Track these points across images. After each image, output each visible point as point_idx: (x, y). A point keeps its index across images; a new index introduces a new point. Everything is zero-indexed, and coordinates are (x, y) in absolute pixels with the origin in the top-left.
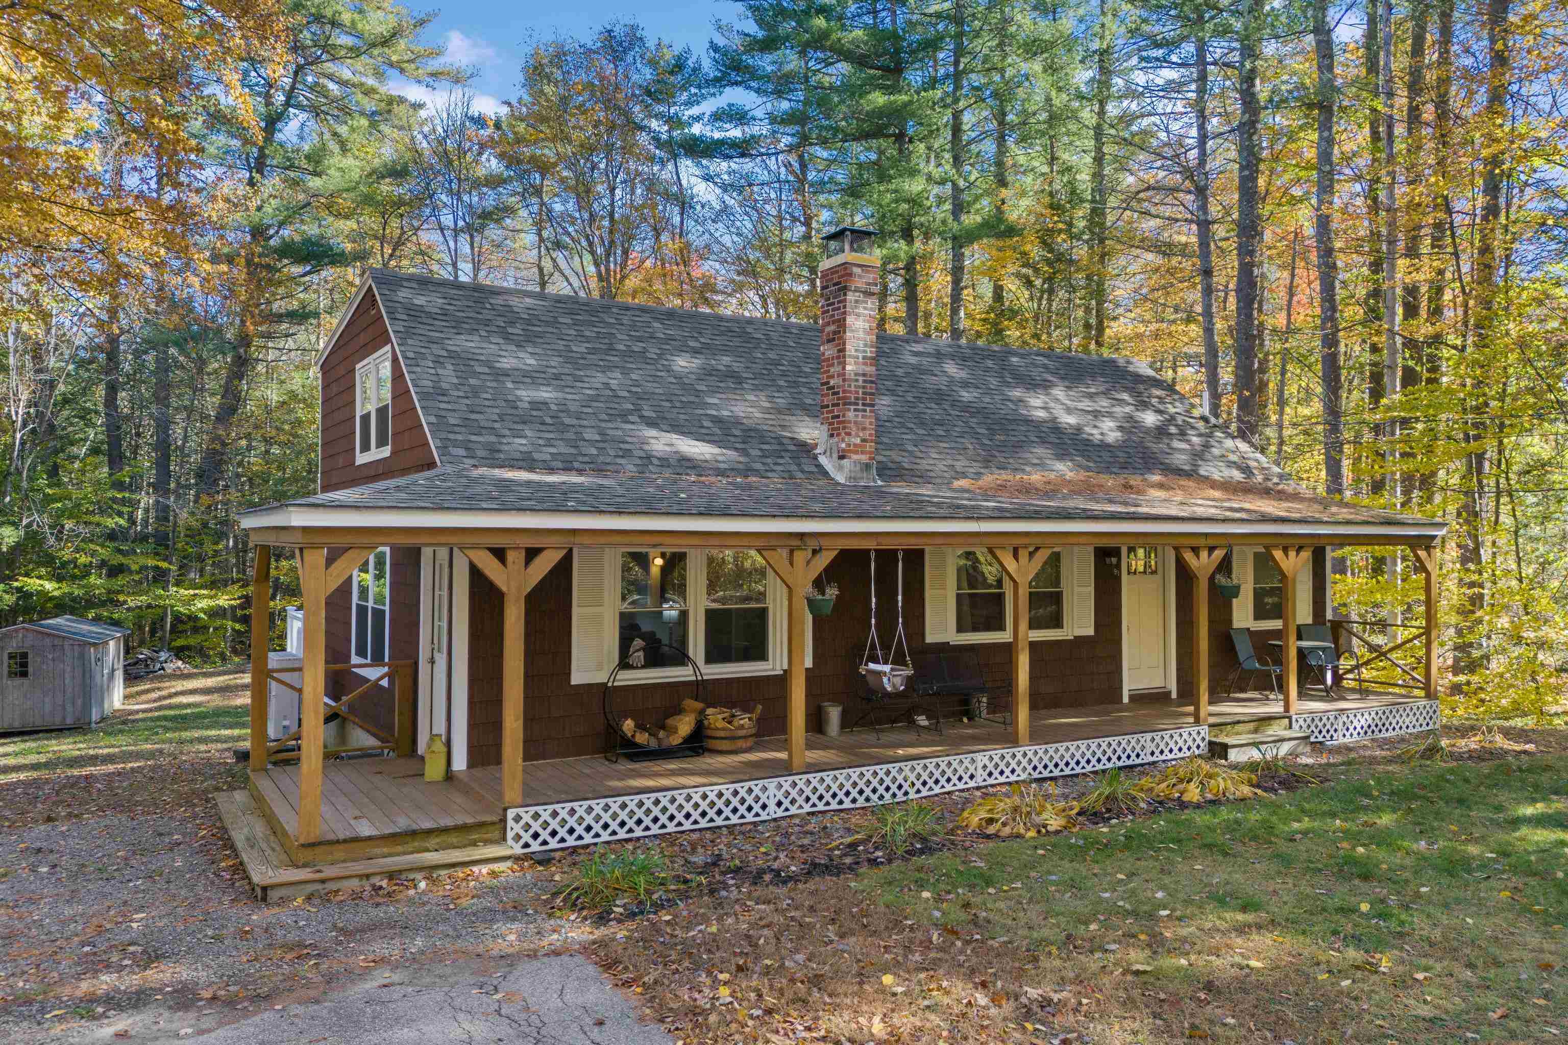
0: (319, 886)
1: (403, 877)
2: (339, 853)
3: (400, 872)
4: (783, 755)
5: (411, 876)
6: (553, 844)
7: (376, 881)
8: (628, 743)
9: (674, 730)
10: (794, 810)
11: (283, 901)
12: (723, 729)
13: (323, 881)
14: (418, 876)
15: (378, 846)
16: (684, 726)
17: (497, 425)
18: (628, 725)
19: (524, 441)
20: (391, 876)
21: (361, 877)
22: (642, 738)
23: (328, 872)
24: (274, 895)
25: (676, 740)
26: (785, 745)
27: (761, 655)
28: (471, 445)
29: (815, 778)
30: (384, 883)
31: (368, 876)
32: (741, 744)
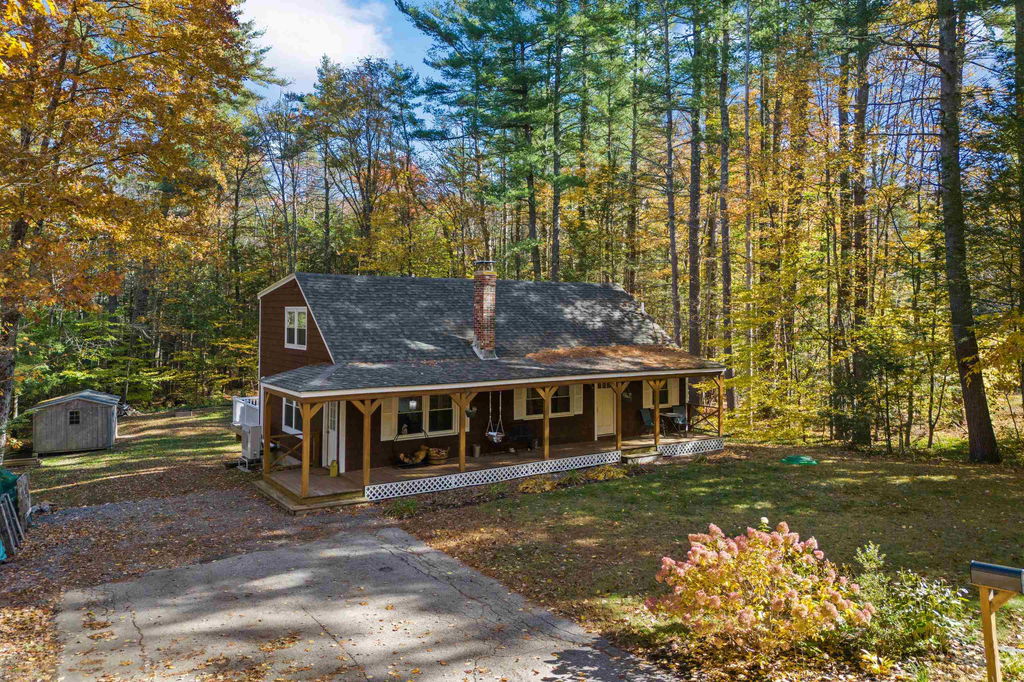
0: (310, 511)
1: (335, 508)
2: (314, 500)
3: (333, 506)
4: (458, 465)
5: (337, 508)
6: (380, 497)
7: (327, 509)
8: (402, 462)
9: (417, 457)
10: (461, 485)
11: (300, 515)
12: (436, 456)
13: (311, 509)
14: (339, 508)
15: (325, 498)
16: (422, 456)
18: (402, 455)
19: (363, 350)
20: (331, 508)
21: (322, 508)
22: (406, 460)
23: (312, 507)
25: (419, 461)
26: (458, 462)
27: (449, 427)
29: (468, 474)
30: (329, 510)
31: (324, 508)
32: (443, 461)
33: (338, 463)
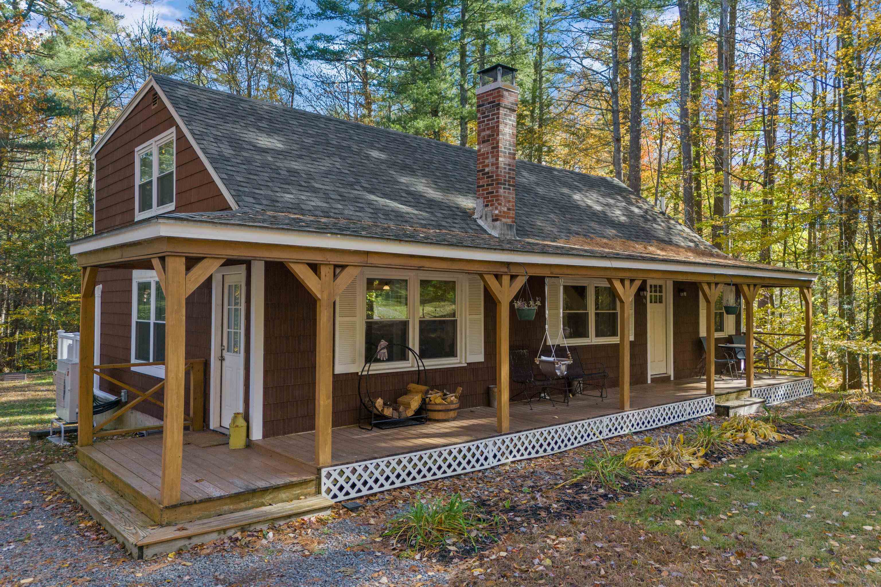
0: (187, 542)
1: (252, 528)
2: (195, 511)
3: (250, 525)
5: (258, 528)
6: (353, 494)
7: (230, 533)
8: (381, 416)
9: (407, 406)
10: (503, 460)
11: (157, 558)
12: (440, 404)
13: (189, 538)
14: (264, 527)
15: (226, 504)
16: (415, 403)
17: (270, 184)
18: (379, 402)
19: (292, 196)
20: (243, 529)
21: (219, 531)
22: (388, 412)
23: (192, 529)
24: (148, 553)
25: (410, 413)
27: (452, 353)
28: (257, 196)
29: (516, 437)
30: (238, 535)
31: (225, 531)
32: (452, 414)
33: (247, 418)
